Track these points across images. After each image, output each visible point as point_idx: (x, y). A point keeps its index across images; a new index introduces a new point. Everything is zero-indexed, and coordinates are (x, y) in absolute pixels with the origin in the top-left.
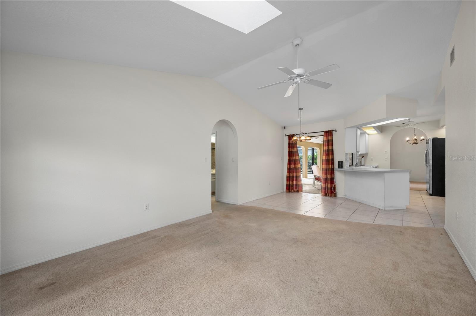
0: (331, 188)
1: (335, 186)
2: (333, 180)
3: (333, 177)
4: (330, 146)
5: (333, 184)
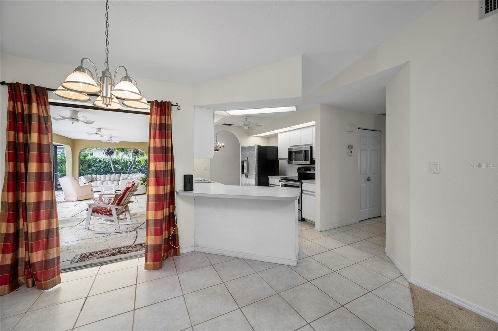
0: (168, 239)
1: (176, 231)
2: (171, 220)
3: (171, 211)
4: (167, 140)
5: (172, 228)
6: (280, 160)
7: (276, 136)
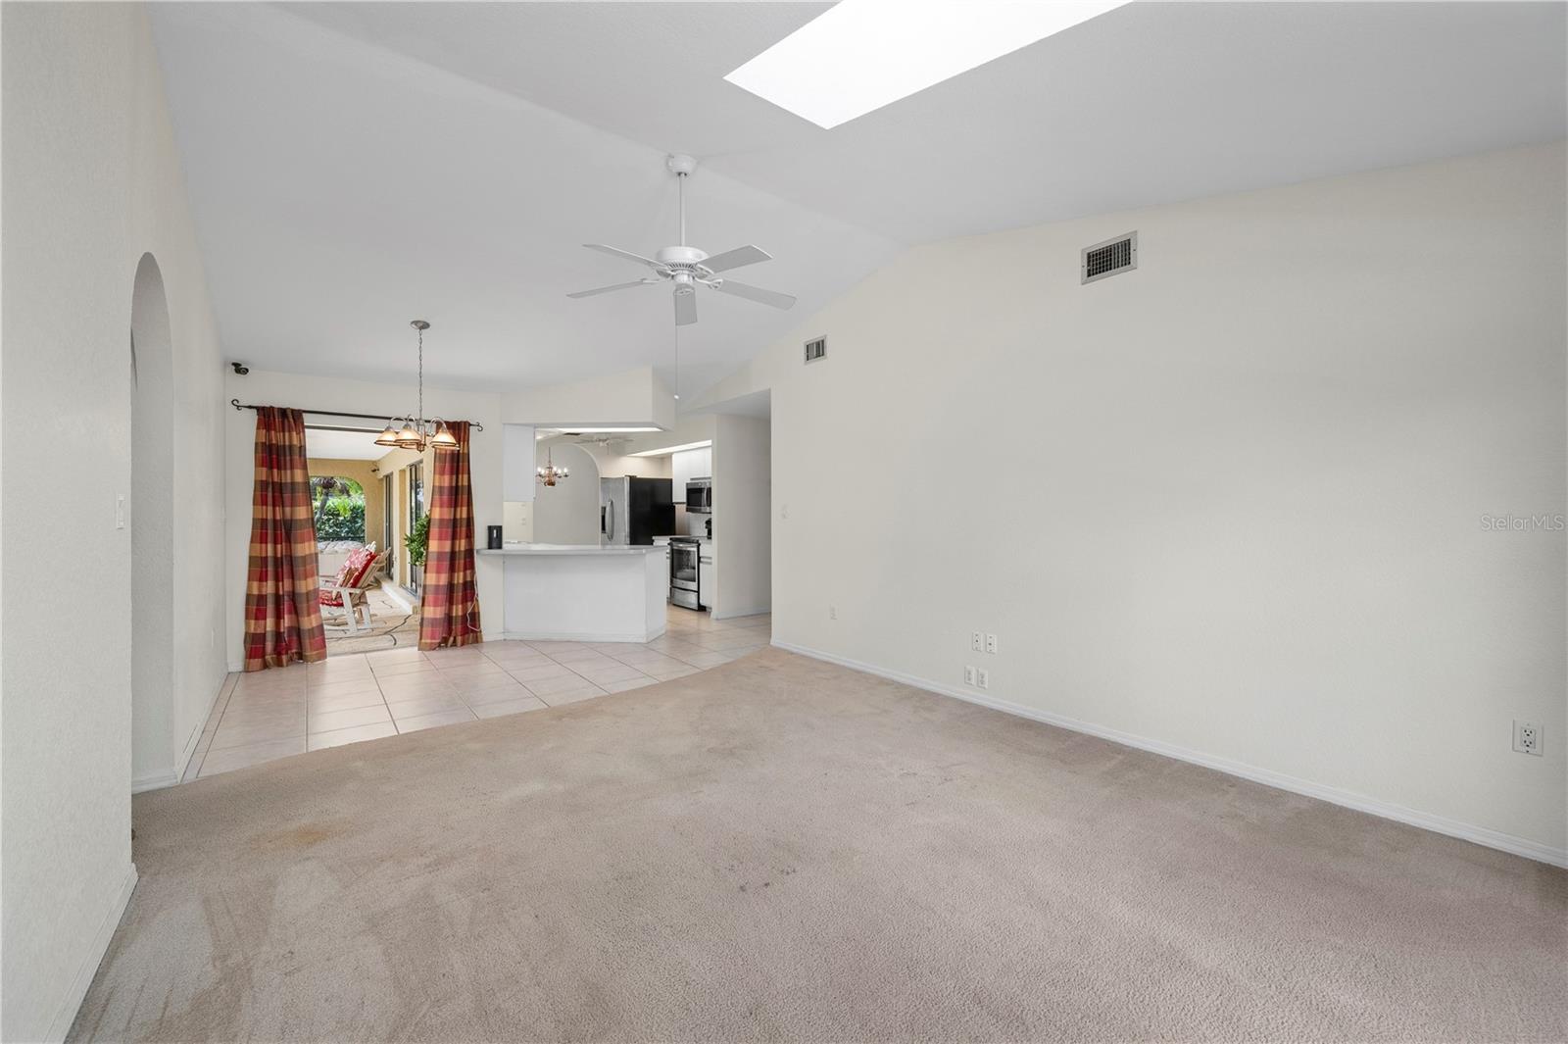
0: (464, 616)
1: (476, 607)
2: (469, 590)
3: (469, 579)
4: (460, 476)
5: (469, 604)
6: (677, 506)
7: (669, 456)
